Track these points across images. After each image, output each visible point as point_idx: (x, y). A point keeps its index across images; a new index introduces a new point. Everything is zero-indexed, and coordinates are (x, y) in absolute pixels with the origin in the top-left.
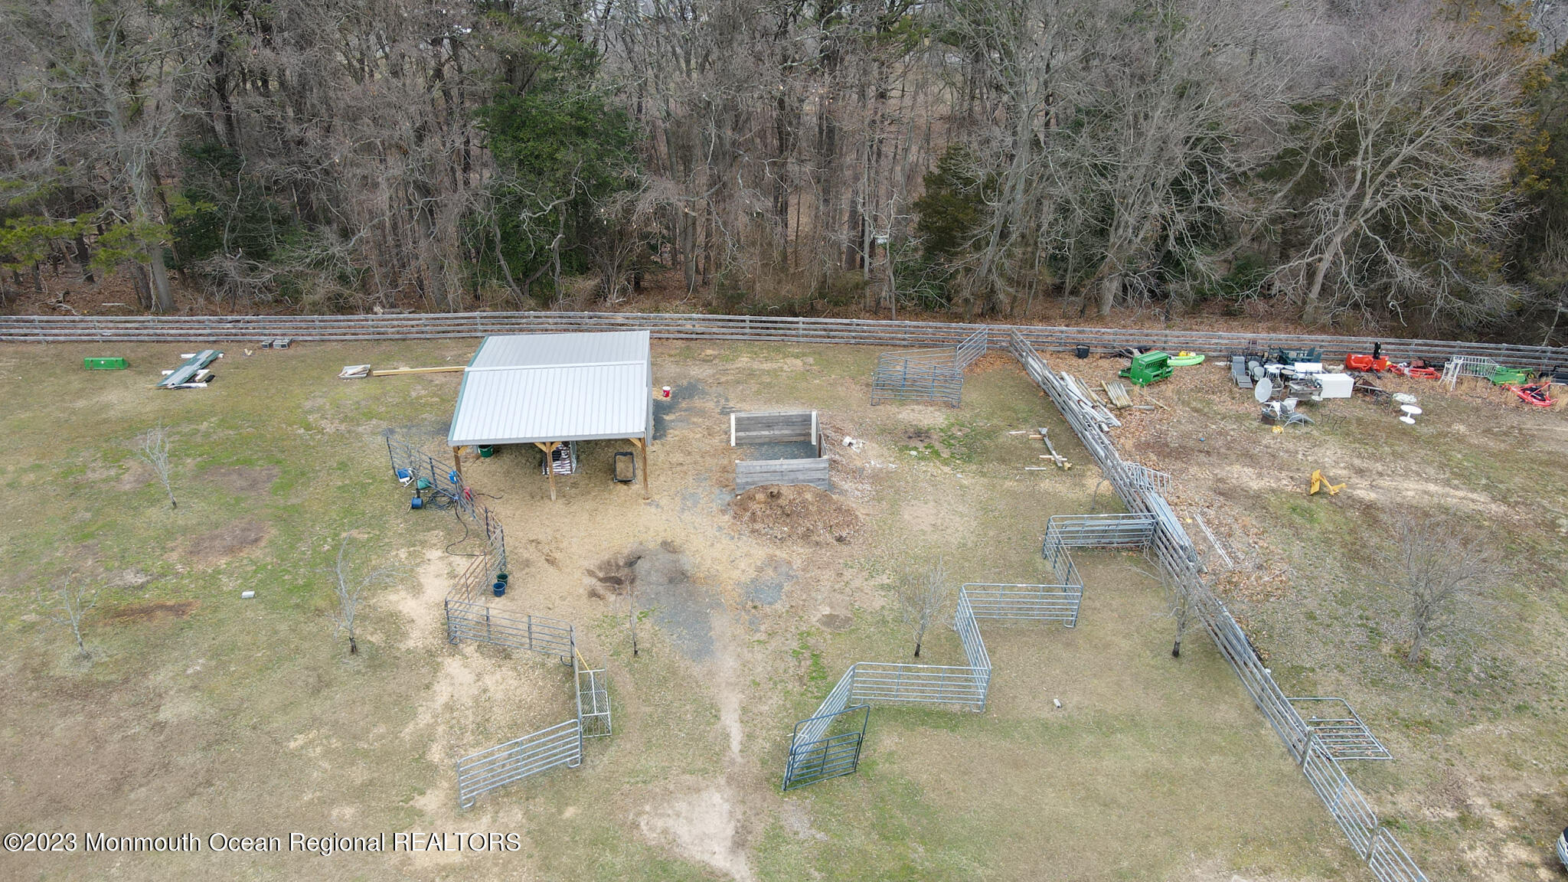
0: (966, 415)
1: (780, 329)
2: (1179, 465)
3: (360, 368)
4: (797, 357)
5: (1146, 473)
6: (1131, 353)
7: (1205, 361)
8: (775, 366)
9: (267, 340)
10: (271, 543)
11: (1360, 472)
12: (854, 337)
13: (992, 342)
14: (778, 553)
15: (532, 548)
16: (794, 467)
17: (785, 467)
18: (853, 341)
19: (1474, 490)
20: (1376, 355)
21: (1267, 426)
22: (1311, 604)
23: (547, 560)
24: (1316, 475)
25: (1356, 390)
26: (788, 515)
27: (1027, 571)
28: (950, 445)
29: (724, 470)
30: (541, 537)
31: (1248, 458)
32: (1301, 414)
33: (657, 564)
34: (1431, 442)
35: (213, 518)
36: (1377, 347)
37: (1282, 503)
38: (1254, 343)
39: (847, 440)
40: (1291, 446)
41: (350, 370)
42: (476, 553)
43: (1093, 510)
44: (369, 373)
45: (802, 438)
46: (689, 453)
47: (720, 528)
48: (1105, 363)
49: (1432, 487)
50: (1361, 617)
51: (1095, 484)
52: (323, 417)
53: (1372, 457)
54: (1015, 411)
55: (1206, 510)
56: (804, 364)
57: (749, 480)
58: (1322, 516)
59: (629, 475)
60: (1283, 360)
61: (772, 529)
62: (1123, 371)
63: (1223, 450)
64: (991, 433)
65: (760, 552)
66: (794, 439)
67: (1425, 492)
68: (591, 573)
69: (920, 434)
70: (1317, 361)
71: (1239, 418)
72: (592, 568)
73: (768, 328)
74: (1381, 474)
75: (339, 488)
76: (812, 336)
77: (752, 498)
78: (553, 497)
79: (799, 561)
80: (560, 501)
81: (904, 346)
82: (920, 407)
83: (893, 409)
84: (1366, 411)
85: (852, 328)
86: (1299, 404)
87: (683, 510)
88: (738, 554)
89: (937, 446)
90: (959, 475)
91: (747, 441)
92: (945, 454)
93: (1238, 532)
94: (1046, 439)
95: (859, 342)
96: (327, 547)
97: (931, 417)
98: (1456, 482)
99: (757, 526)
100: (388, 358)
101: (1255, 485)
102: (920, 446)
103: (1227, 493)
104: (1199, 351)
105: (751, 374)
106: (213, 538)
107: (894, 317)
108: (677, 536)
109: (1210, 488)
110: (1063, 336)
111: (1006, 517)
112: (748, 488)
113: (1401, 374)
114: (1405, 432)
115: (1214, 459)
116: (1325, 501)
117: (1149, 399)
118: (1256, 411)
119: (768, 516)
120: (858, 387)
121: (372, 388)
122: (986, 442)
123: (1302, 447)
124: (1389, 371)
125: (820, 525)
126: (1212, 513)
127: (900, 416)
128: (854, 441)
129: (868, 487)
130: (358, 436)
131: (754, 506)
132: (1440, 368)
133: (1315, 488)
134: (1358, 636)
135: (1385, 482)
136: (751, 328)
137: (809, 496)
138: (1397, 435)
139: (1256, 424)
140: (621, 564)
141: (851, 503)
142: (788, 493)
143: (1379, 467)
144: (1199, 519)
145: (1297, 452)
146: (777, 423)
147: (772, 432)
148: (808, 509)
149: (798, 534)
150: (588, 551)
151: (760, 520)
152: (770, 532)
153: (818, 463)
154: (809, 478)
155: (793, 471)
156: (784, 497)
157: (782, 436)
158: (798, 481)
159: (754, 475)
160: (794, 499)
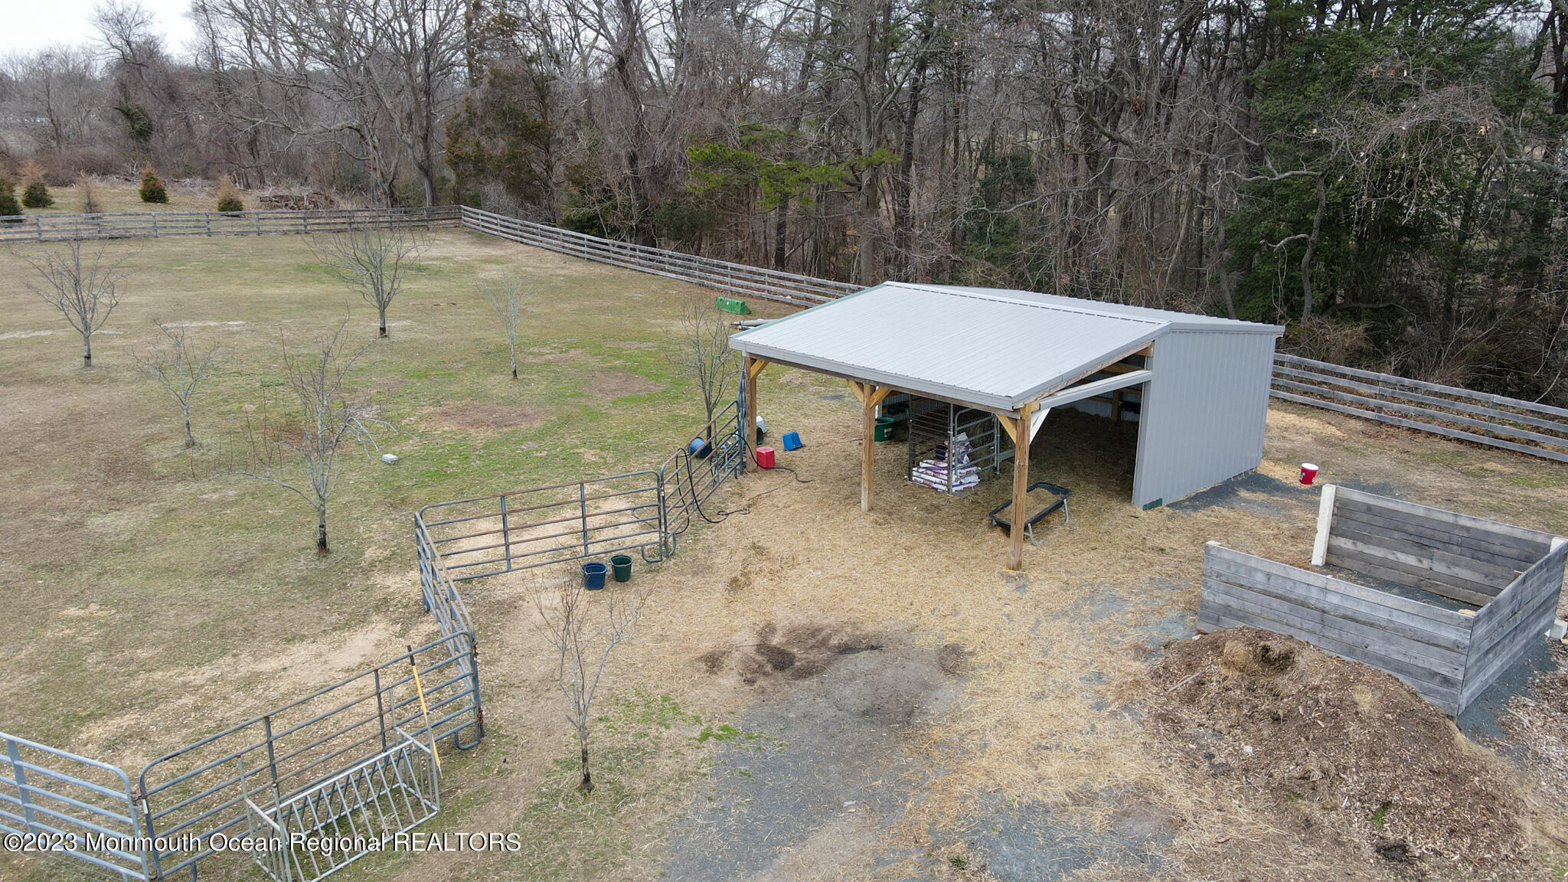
15: (741, 554)
16: (1363, 611)
17: (1334, 599)
23: (734, 581)
26: (1276, 719)
30: (775, 548)
33: (890, 672)
47: (1096, 678)
57: (1234, 603)
61: (1216, 732)
65: (1132, 764)
68: (765, 630)
72: (780, 624)
78: (865, 505)
79: (1208, 836)
87: (1061, 615)
88: (1077, 740)
91: (1356, 566)
99: (1187, 713)
112: (1222, 620)
119: (1229, 703)
125: (1353, 782)
131: (1214, 669)
137: (1365, 699)
140: (833, 642)
142: (1312, 672)
146: (1446, 544)
147: (1426, 564)
148: (1338, 727)
149: (1271, 776)
150: (814, 599)
151: (1204, 703)
152: (1208, 740)
153: (1436, 621)
154: (1401, 658)
155: (1357, 621)
156: (1294, 674)
157: (1455, 580)
158: (1366, 655)
159: (1247, 594)
160: (1317, 689)
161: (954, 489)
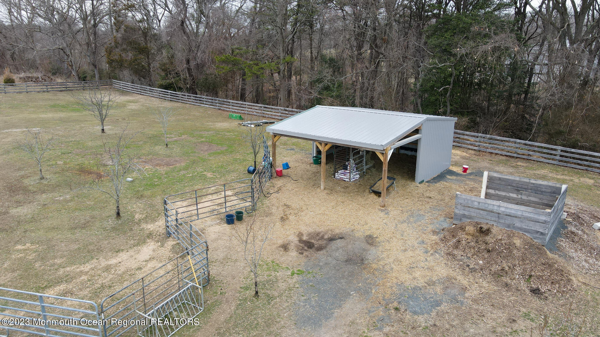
14: (460, 278)
15: (281, 208)
16: (513, 212)
17: (503, 209)
23: (282, 218)
26: (489, 251)
30: (293, 205)
33: (350, 246)
47: (422, 242)
57: (466, 213)
61: (468, 258)
65: (444, 271)
68: (299, 235)
72: (304, 232)
77: (462, 229)
78: (322, 188)
79: (476, 292)
87: (404, 222)
88: (422, 264)
91: (495, 198)
96: (190, 175)
112: (463, 219)
119: (470, 247)
125: (519, 270)
131: (462, 236)
136: (561, 156)
137: (518, 242)
140: (326, 237)
141: (570, 268)
142: (498, 233)
146: (526, 189)
147: (520, 196)
148: (511, 252)
149: (491, 270)
150: (313, 222)
151: (461, 248)
152: (466, 260)
153: (538, 214)
154: (526, 227)
155: (511, 216)
156: (492, 236)
157: (529, 202)
158: (514, 227)
159: (471, 210)
160: (501, 240)
161: (352, 180)
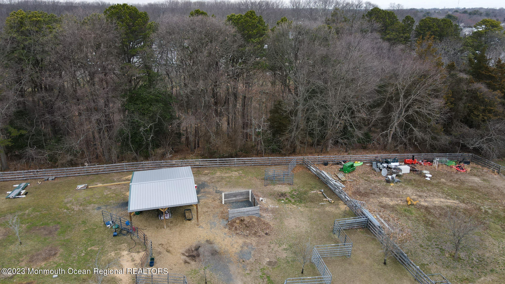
0: (296, 187)
1: (229, 162)
2: (366, 199)
3: (83, 186)
4: (236, 171)
5: (358, 202)
6: (341, 163)
7: (363, 164)
8: (229, 175)
9: (46, 178)
10: (61, 255)
11: (420, 196)
12: (253, 164)
13: (297, 162)
14: (247, 241)
15: (160, 247)
16: (248, 210)
17: (245, 210)
18: (253, 165)
19: (454, 200)
20: (413, 159)
21: (389, 184)
22: (420, 242)
23: (167, 251)
24: (408, 199)
25: (411, 170)
26: (248, 227)
27: (330, 239)
28: (293, 198)
29: (222, 213)
30: (163, 243)
31: (387, 195)
32: (397, 179)
33: (206, 249)
34: (438, 185)
35: (37, 247)
36: (413, 156)
37: (401, 208)
38: (377, 157)
39: (261, 199)
40: (397, 190)
41: (80, 187)
42: (140, 251)
43: (344, 216)
44: (87, 187)
45: (246, 199)
46: (209, 208)
47: (225, 234)
48: (334, 167)
49: (442, 200)
50: (436, 245)
51: (343, 207)
52: (73, 205)
53: (422, 191)
54: (311, 185)
55: (379, 213)
56: (239, 173)
57: (233, 216)
58: (414, 212)
59: (191, 217)
60: (387, 162)
61: (243, 232)
62: (341, 169)
63: (378, 193)
64: (306, 193)
65: (241, 241)
66: (244, 200)
67: (441, 202)
68: (183, 254)
69: (283, 195)
70: (397, 162)
71: (380, 182)
72: (183, 252)
73: (224, 162)
74: (426, 197)
75: (84, 231)
76: (239, 164)
77: (235, 222)
78: (165, 228)
79: (255, 243)
80: (168, 229)
81: (269, 165)
82: (280, 186)
83: (272, 187)
84: (415, 177)
85: (252, 160)
86: (397, 176)
87: (211, 228)
88: (233, 242)
89: (290, 198)
90: (299, 208)
91: (228, 202)
92: (293, 201)
93: (391, 220)
94: (324, 193)
95: (255, 165)
96: (83, 254)
97: (285, 189)
98: (448, 197)
99: (238, 232)
100: (93, 181)
101: (391, 203)
102: (284, 199)
103: (384, 207)
104: (361, 161)
105: (222, 178)
106: (38, 255)
107: (264, 156)
108: (211, 237)
109: (378, 206)
110: (319, 159)
111: (318, 221)
112: (233, 218)
113: (421, 165)
114: (428, 183)
115: (376, 195)
116: (413, 207)
117: (351, 177)
118: (383, 179)
119: (241, 228)
120: (258, 180)
121: (89, 193)
122: (305, 196)
123: (401, 189)
124: (417, 163)
125: (259, 229)
126: (381, 214)
127: (275, 189)
128: (263, 199)
129: (271, 214)
130: (88, 211)
132: (432, 162)
133: (409, 203)
134: (437, 251)
135: (429, 199)
136: (219, 162)
137: (254, 220)
138: (427, 184)
139: (385, 183)
140: (193, 250)
141: (267, 221)
142: (247, 220)
143: (425, 194)
144: (378, 216)
145: (400, 191)
146: (238, 195)
147: (236, 198)
148: (254, 224)
149: (252, 233)
150: (181, 246)
151: (238, 229)
152: (243, 233)
153: (256, 208)
154: (253, 213)
156: (245, 221)
157: (240, 199)
158: (250, 215)
159: (235, 214)
160: (249, 221)
